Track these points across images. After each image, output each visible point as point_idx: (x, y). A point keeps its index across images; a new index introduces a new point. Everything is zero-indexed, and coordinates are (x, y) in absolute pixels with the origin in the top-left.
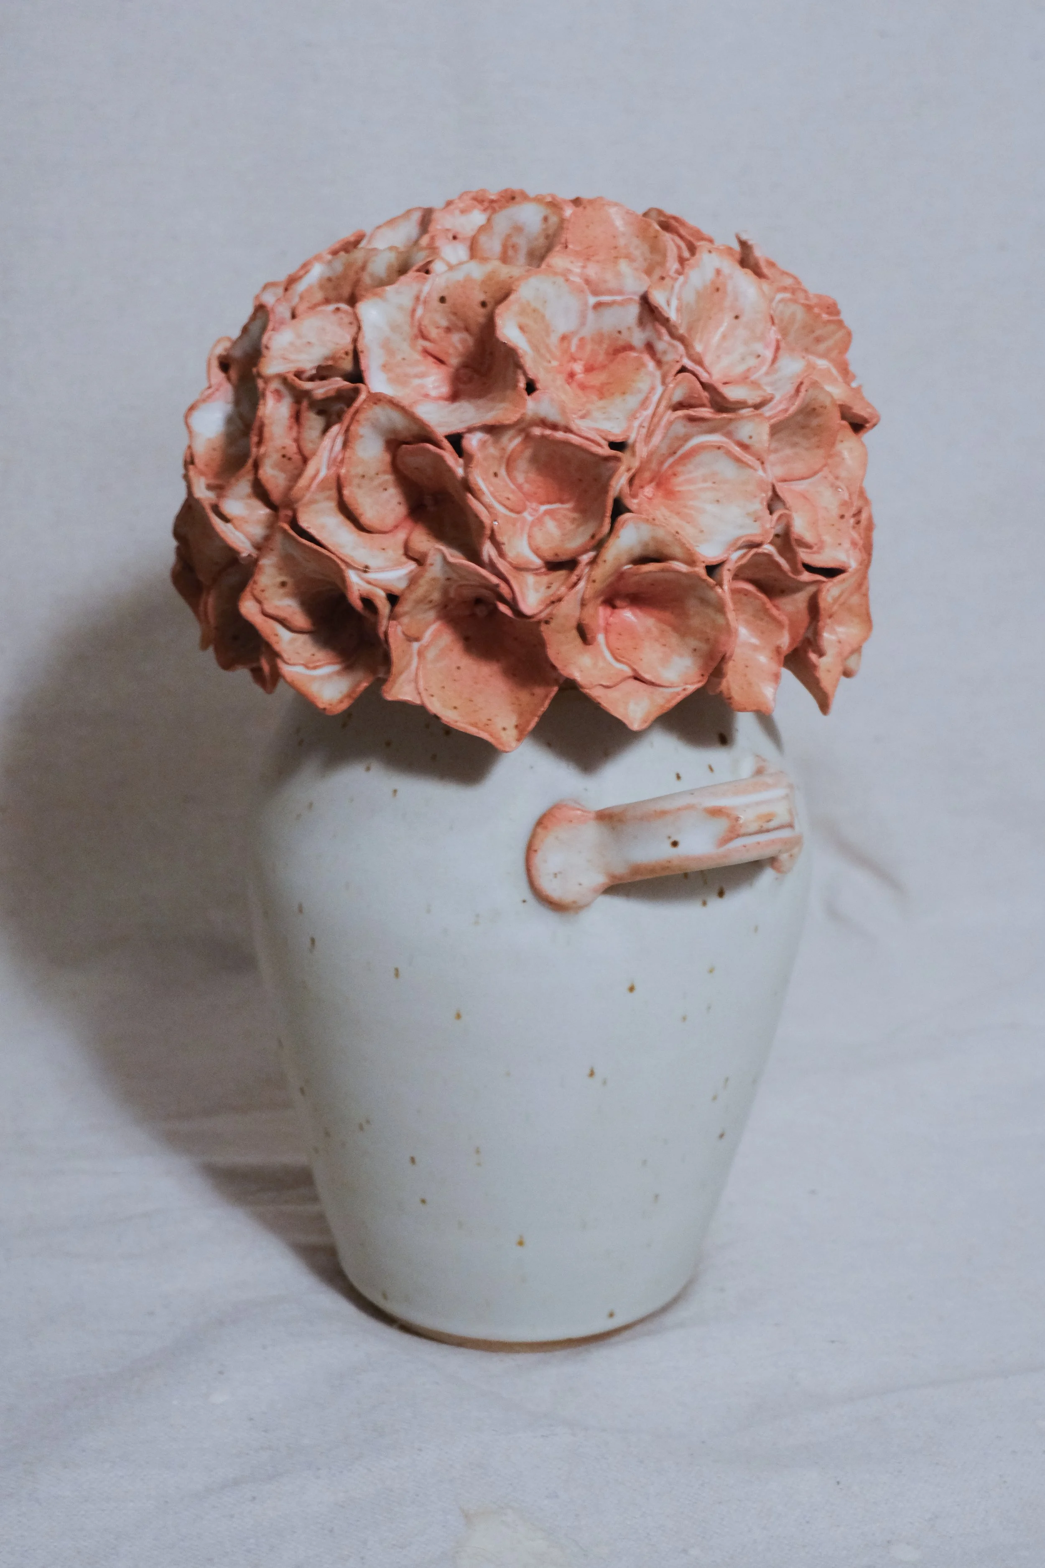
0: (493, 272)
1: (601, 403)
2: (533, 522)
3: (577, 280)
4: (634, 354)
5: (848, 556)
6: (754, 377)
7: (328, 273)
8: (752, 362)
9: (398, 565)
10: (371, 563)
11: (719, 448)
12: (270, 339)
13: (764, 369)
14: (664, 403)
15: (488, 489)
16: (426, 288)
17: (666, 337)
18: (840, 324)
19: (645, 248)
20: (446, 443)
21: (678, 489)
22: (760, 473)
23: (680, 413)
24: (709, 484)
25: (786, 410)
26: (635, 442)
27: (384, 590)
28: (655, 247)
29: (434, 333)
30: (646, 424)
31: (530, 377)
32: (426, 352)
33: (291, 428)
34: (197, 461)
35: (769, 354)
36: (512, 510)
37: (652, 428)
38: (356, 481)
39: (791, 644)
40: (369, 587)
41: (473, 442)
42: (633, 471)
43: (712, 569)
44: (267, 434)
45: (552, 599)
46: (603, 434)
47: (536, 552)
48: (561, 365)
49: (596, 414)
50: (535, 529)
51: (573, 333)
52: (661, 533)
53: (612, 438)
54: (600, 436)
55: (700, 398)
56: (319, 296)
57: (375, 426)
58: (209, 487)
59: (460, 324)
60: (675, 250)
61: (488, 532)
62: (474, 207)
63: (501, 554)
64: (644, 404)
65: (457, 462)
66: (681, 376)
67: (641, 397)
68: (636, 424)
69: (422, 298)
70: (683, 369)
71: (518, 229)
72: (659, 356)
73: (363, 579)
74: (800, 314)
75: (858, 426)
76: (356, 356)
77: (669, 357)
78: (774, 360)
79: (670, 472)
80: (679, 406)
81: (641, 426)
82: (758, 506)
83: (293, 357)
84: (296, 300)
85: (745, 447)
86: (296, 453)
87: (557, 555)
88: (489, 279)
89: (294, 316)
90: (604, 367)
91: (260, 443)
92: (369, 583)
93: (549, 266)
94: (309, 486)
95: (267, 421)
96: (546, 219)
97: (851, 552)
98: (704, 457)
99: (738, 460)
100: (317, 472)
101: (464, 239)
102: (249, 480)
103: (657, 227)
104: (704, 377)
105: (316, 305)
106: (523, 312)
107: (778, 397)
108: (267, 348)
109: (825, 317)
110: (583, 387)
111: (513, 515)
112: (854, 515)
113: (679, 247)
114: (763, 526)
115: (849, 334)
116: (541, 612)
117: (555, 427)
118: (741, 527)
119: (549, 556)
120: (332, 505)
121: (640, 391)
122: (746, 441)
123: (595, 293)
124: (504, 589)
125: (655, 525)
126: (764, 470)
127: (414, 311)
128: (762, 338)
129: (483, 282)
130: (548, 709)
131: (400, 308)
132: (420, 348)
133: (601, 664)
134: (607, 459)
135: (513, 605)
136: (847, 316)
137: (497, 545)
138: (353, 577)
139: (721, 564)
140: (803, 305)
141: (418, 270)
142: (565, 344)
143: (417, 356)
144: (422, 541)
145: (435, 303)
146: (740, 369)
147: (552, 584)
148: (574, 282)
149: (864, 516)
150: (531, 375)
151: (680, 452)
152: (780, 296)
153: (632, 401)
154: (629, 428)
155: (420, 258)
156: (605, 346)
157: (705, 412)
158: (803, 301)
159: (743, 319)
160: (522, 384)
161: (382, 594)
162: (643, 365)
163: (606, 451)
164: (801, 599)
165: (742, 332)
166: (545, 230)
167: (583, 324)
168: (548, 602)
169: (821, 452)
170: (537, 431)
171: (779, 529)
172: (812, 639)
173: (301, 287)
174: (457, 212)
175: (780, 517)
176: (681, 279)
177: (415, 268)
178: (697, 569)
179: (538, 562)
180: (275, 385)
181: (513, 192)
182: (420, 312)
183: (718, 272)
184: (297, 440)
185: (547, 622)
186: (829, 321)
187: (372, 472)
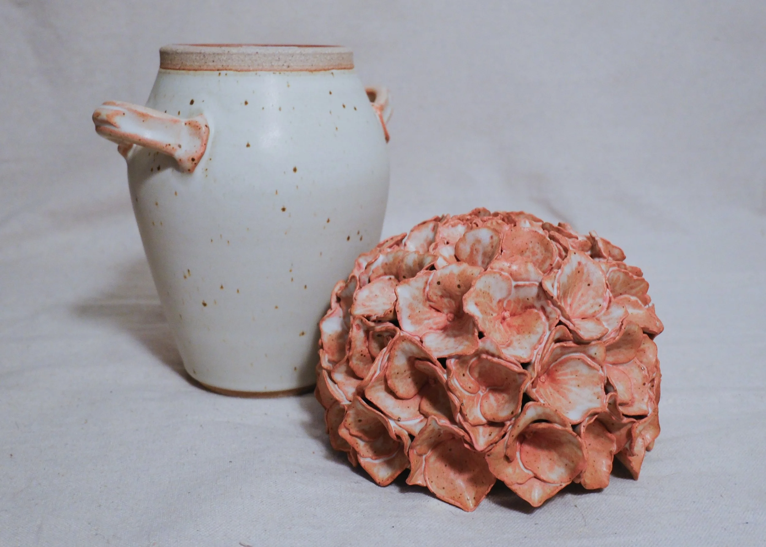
0: (464, 271)
1: (518, 337)
2: (483, 396)
3: (506, 274)
4: (536, 311)
5: (647, 406)
6: (598, 316)
7: (386, 261)
8: (597, 308)
9: (415, 417)
10: (402, 416)
11: (579, 359)
12: (357, 294)
13: (603, 312)
14: (550, 340)
15: (460, 384)
16: (431, 278)
17: (552, 306)
18: (643, 280)
19: (543, 249)
20: (438, 363)
21: (558, 378)
22: (601, 372)
23: (558, 344)
24: (574, 376)
25: (614, 338)
26: (535, 362)
27: (408, 431)
28: (547, 248)
29: (435, 298)
30: (540, 353)
31: (480, 330)
32: (431, 307)
33: (365, 342)
34: (324, 346)
35: (605, 304)
36: (471, 393)
37: (543, 355)
38: (394, 376)
39: (617, 450)
40: (400, 429)
41: (451, 363)
42: (533, 379)
43: (575, 427)
44: (353, 346)
45: (491, 442)
46: (518, 359)
47: (484, 415)
48: (498, 314)
49: (515, 344)
50: (484, 401)
51: (504, 299)
52: (548, 411)
53: (522, 361)
54: (516, 360)
55: (569, 336)
56: (382, 271)
57: (404, 351)
58: (329, 361)
59: (448, 295)
60: (557, 251)
61: (459, 410)
62: (459, 223)
63: (466, 420)
64: (539, 342)
65: (443, 371)
66: (558, 327)
67: (538, 336)
68: (535, 352)
69: (429, 282)
70: (560, 323)
71: (478, 241)
72: (548, 314)
73: (397, 424)
74: (622, 276)
75: (652, 336)
76: (395, 313)
77: (553, 316)
78: (608, 308)
79: (554, 369)
80: (557, 341)
81: (538, 354)
82: (600, 389)
83: (367, 304)
84: (371, 273)
85: (593, 358)
86: (368, 353)
87: (494, 419)
88: (461, 275)
89: (369, 282)
90: (520, 314)
91: (350, 349)
92: (400, 427)
93: (492, 268)
94: (371, 380)
95: (353, 340)
96: (492, 237)
97: (649, 404)
98: (572, 363)
99: (589, 366)
100: (375, 372)
101: (452, 244)
102: (345, 366)
103: (549, 239)
104: (571, 326)
105: (379, 276)
106: (477, 295)
107: (610, 330)
108: (355, 300)
109: (635, 277)
110: (509, 326)
111: (473, 395)
112: (651, 382)
113: (559, 249)
114: (602, 402)
115: (648, 285)
116: (485, 449)
117: (493, 355)
118: (591, 401)
119: (490, 418)
120: (383, 387)
121: (538, 333)
122: (593, 355)
123: (516, 280)
124: (467, 438)
125: (545, 407)
126: (603, 370)
127: (424, 288)
128: (602, 296)
129: (459, 275)
130: (490, 491)
131: (418, 288)
132: (428, 305)
133: (517, 471)
134: (520, 374)
135: (471, 445)
136: (646, 277)
137: (463, 416)
138: (392, 424)
139: (580, 424)
140: (623, 272)
141: (427, 269)
142: (500, 304)
143: (427, 309)
144: (427, 407)
145: (435, 284)
146: (591, 312)
147: (491, 433)
148: (504, 275)
149: (656, 382)
150: (481, 329)
151: (559, 360)
152: (611, 269)
153: (534, 338)
154: (532, 355)
155: (428, 262)
156: (521, 305)
157: (571, 344)
158: (623, 270)
159: (592, 286)
160: (477, 334)
161: (407, 433)
162: (539, 318)
163: (520, 369)
164: (624, 431)
165: (592, 293)
166: (492, 243)
167: (509, 294)
168: (489, 444)
169: (633, 351)
170: (484, 356)
171: (611, 401)
172: (629, 448)
173: (373, 267)
174: (450, 226)
175: (611, 396)
176: (560, 271)
177: (425, 268)
178: (567, 428)
179: (484, 421)
180: (357, 322)
181: (479, 209)
182: (427, 289)
183: (579, 263)
184: (368, 347)
185: (489, 455)
186: (637, 280)
187: (403, 371)
